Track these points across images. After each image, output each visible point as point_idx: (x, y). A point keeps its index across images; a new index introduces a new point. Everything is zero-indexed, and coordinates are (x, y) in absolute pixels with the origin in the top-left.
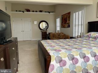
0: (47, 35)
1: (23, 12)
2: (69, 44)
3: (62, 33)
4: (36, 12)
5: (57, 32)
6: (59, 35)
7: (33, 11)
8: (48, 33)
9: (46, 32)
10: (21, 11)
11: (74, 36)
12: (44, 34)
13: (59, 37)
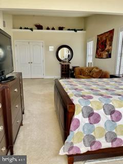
0: (71, 70)
1: (32, 29)
2: (108, 87)
3: (97, 68)
4: (53, 29)
5: (87, 66)
6: (91, 72)
7: (48, 29)
8: (71, 68)
9: (68, 66)
10: (27, 29)
11: (117, 74)
12: (65, 68)
13: (91, 74)
